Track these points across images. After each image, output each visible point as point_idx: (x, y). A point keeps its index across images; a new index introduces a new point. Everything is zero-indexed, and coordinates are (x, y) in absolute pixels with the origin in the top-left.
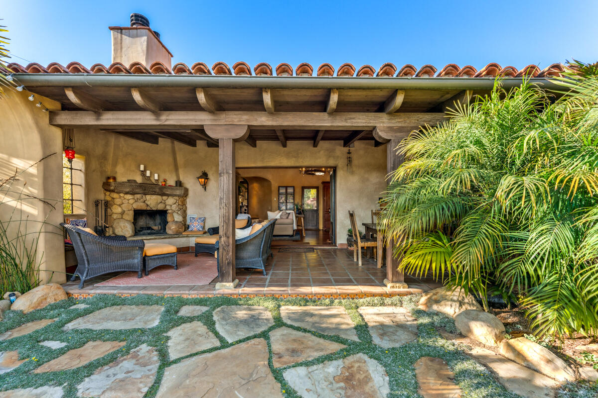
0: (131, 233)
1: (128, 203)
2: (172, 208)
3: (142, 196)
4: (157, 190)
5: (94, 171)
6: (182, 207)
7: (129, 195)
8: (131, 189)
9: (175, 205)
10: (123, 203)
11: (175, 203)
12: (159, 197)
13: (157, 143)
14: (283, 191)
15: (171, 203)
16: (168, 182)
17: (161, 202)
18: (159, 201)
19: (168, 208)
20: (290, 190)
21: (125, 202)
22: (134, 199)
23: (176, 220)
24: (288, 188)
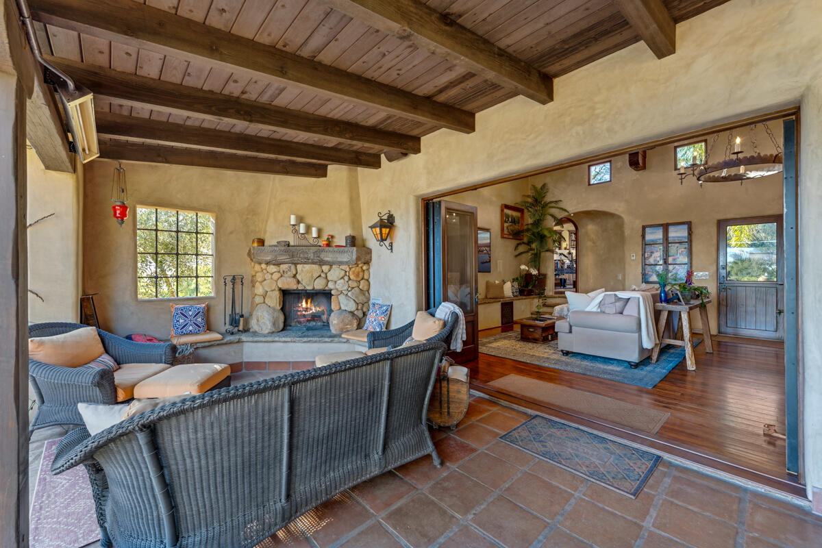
0: (269, 327)
1: (272, 279)
2: (337, 287)
3: (290, 267)
4: (311, 256)
5: (231, 233)
6: (355, 284)
7: (272, 266)
8: (274, 257)
9: (342, 280)
10: (265, 280)
11: (342, 278)
12: (315, 267)
13: (325, 175)
14: (655, 235)
15: (336, 279)
16: (335, 240)
17: (320, 276)
18: (316, 275)
19: (331, 286)
20: (677, 233)
21: (268, 276)
22: (279, 272)
23: (343, 308)
24: (671, 229)
